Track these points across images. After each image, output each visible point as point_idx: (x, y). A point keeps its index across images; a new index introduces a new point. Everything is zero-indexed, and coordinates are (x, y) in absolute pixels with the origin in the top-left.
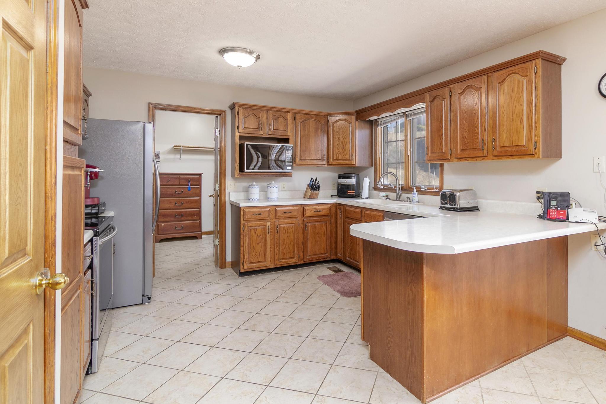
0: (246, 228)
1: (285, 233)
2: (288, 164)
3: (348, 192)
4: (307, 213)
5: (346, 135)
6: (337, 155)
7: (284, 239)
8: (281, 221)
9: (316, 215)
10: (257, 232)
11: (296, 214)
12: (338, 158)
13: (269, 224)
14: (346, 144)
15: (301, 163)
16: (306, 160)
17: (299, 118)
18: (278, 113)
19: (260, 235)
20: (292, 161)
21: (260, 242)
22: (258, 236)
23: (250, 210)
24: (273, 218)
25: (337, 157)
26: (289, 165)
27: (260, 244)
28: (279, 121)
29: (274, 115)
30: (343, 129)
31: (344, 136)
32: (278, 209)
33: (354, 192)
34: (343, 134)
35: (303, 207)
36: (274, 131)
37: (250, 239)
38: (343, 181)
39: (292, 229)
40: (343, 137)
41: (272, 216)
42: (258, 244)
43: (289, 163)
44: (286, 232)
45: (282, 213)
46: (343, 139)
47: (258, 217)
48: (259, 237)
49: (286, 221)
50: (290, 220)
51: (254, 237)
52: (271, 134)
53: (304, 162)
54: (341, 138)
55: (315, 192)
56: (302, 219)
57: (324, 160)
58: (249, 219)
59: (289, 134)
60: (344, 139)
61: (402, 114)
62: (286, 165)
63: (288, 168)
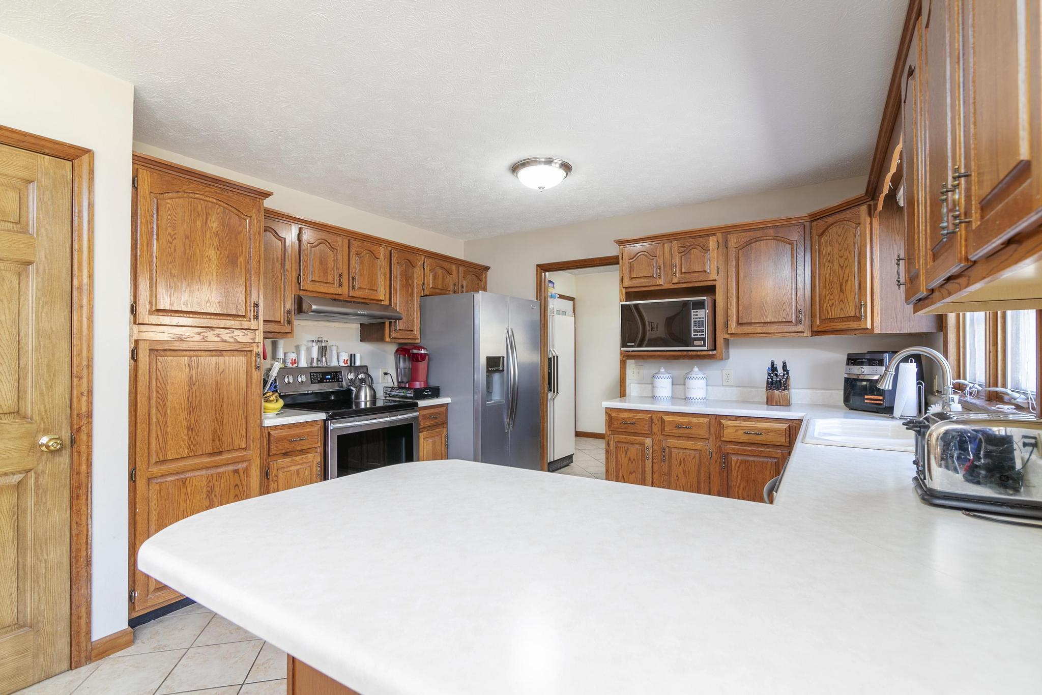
0: (612, 443)
1: (680, 466)
2: (697, 335)
3: (866, 397)
4: (728, 434)
5: (846, 259)
6: (829, 309)
7: (677, 476)
8: (672, 442)
9: (751, 441)
10: (628, 453)
11: (702, 432)
12: (830, 317)
13: (648, 442)
14: (847, 281)
15: (740, 330)
16: (753, 325)
17: (735, 241)
18: (690, 241)
19: (634, 460)
20: (704, 328)
21: (634, 472)
22: (630, 459)
23: (618, 414)
24: (658, 434)
25: (828, 313)
26: (699, 336)
27: (634, 474)
28: (692, 256)
29: (682, 247)
30: (840, 244)
31: (842, 261)
32: (666, 418)
33: (881, 398)
34: (841, 257)
35: (719, 421)
36: (683, 275)
37: (617, 462)
39: (694, 459)
40: (840, 265)
41: (656, 429)
42: (631, 473)
43: (699, 334)
44: (681, 463)
45: (674, 426)
46: (840, 269)
47: (630, 428)
48: (632, 463)
49: (683, 442)
50: (690, 443)
52: (677, 282)
53: (747, 329)
54: (836, 267)
56: (718, 444)
57: (799, 322)
58: (616, 428)
59: (712, 277)
60: (842, 267)
62: (693, 336)
63: (696, 343)
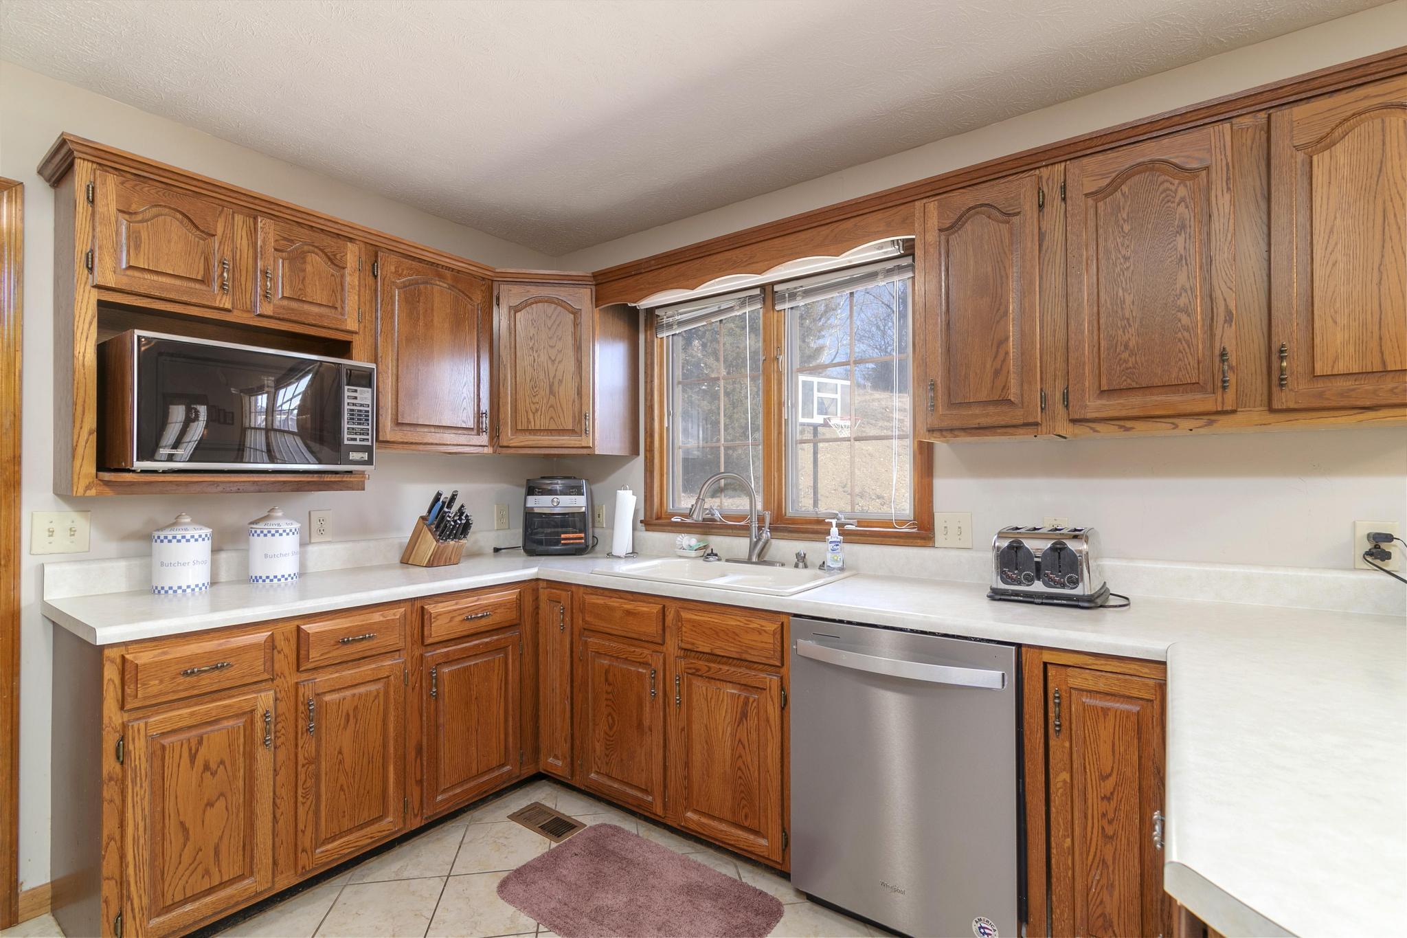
0: (138, 748)
1: (345, 728)
2: (355, 439)
3: (563, 536)
4: (438, 630)
5: (560, 352)
6: (531, 417)
7: (340, 753)
8: (325, 679)
9: (472, 631)
10: (203, 751)
11: (393, 639)
12: (532, 426)
13: (264, 700)
14: (560, 381)
15: (397, 436)
16: (419, 429)
17: (393, 269)
18: (303, 234)
19: (222, 762)
20: (370, 427)
21: (222, 794)
22: (206, 767)
23: (165, 653)
24: (287, 673)
25: (529, 421)
26: (358, 443)
27: (221, 804)
28: (309, 268)
29: (285, 239)
30: (550, 329)
31: (553, 353)
32: (310, 628)
33: (583, 535)
34: (552, 347)
35: (419, 608)
36: (285, 303)
37: (159, 792)
38: (541, 503)
39: (376, 701)
40: (550, 358)
41: (284, 662)
42: (210, 804)
43: (358, 437)
44: (348, 721)
45: (332, 642)
46: (549, 362)
47: (208, 682)
48: (214, 774)
49: (349, 673)
50: (367, 669)
51: (183, 779)
52: (271, 314)
53: (407, 435)
54: (542, 358)
55: (452, 543)
56: (417, 653)
57: (479, 431)
58: (155, 696)
59: (352, 324)
60: (553, 361)
61: (757, 291)
62: (346, 442)
63: (354, 456)
